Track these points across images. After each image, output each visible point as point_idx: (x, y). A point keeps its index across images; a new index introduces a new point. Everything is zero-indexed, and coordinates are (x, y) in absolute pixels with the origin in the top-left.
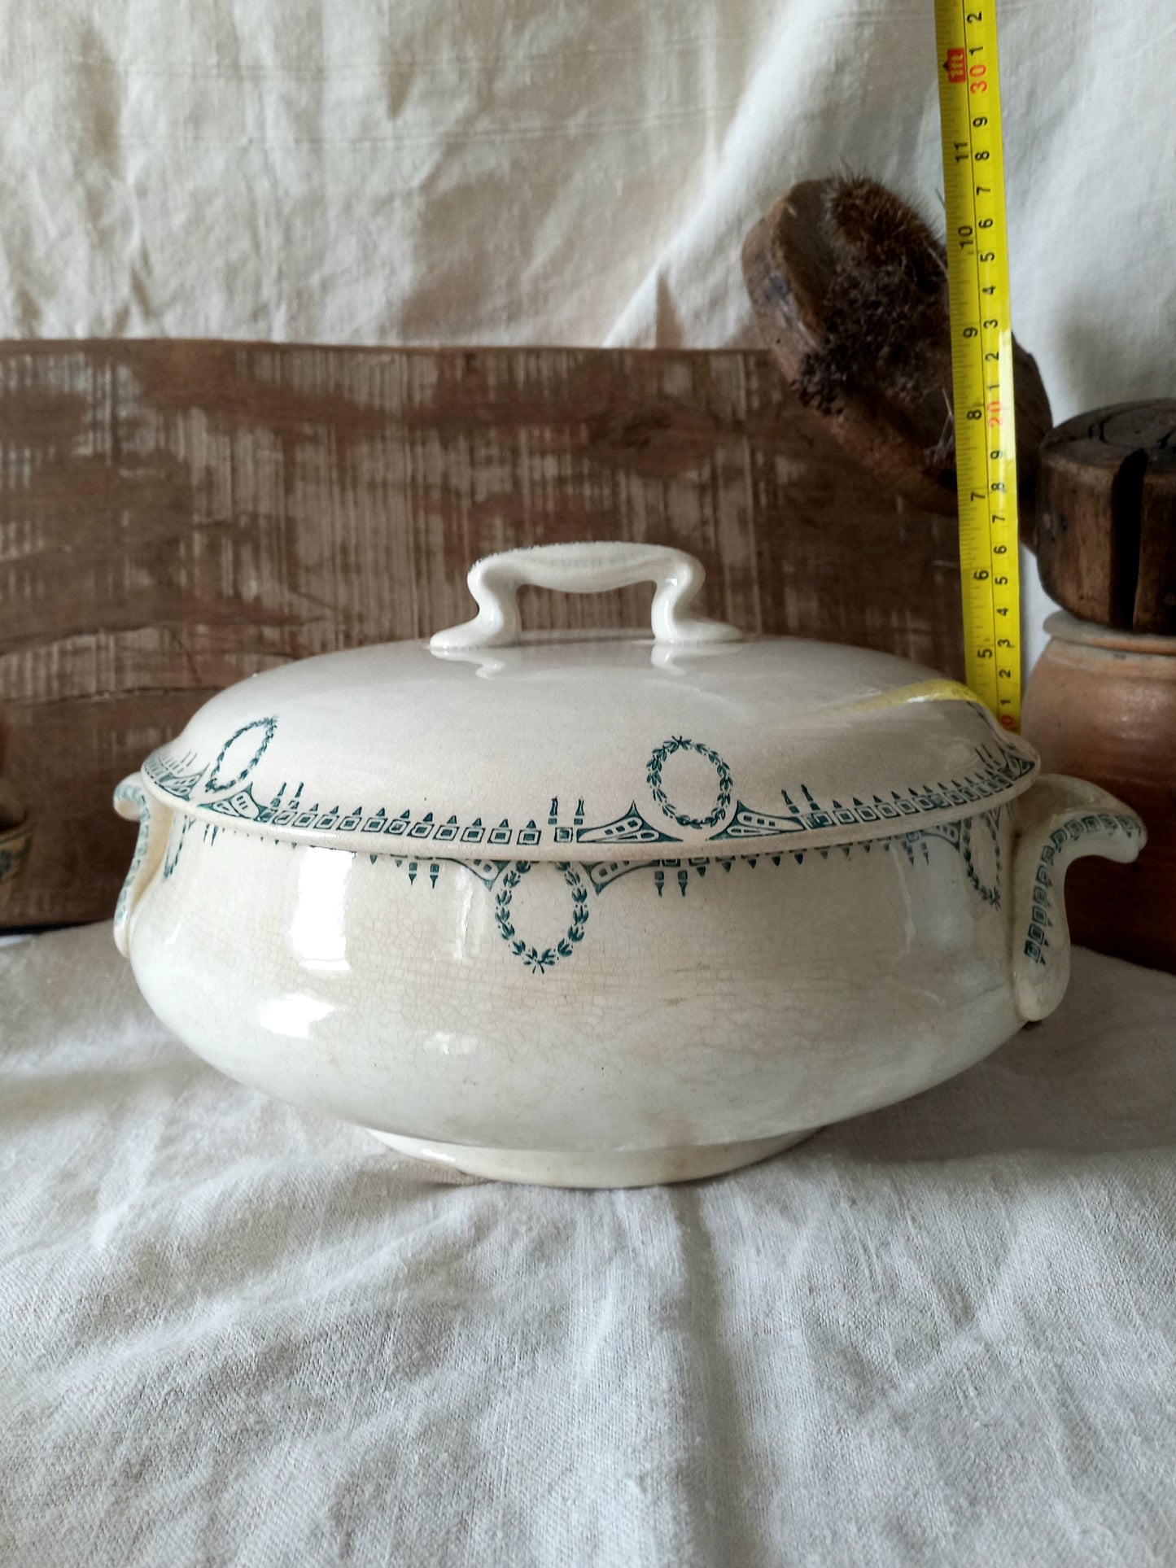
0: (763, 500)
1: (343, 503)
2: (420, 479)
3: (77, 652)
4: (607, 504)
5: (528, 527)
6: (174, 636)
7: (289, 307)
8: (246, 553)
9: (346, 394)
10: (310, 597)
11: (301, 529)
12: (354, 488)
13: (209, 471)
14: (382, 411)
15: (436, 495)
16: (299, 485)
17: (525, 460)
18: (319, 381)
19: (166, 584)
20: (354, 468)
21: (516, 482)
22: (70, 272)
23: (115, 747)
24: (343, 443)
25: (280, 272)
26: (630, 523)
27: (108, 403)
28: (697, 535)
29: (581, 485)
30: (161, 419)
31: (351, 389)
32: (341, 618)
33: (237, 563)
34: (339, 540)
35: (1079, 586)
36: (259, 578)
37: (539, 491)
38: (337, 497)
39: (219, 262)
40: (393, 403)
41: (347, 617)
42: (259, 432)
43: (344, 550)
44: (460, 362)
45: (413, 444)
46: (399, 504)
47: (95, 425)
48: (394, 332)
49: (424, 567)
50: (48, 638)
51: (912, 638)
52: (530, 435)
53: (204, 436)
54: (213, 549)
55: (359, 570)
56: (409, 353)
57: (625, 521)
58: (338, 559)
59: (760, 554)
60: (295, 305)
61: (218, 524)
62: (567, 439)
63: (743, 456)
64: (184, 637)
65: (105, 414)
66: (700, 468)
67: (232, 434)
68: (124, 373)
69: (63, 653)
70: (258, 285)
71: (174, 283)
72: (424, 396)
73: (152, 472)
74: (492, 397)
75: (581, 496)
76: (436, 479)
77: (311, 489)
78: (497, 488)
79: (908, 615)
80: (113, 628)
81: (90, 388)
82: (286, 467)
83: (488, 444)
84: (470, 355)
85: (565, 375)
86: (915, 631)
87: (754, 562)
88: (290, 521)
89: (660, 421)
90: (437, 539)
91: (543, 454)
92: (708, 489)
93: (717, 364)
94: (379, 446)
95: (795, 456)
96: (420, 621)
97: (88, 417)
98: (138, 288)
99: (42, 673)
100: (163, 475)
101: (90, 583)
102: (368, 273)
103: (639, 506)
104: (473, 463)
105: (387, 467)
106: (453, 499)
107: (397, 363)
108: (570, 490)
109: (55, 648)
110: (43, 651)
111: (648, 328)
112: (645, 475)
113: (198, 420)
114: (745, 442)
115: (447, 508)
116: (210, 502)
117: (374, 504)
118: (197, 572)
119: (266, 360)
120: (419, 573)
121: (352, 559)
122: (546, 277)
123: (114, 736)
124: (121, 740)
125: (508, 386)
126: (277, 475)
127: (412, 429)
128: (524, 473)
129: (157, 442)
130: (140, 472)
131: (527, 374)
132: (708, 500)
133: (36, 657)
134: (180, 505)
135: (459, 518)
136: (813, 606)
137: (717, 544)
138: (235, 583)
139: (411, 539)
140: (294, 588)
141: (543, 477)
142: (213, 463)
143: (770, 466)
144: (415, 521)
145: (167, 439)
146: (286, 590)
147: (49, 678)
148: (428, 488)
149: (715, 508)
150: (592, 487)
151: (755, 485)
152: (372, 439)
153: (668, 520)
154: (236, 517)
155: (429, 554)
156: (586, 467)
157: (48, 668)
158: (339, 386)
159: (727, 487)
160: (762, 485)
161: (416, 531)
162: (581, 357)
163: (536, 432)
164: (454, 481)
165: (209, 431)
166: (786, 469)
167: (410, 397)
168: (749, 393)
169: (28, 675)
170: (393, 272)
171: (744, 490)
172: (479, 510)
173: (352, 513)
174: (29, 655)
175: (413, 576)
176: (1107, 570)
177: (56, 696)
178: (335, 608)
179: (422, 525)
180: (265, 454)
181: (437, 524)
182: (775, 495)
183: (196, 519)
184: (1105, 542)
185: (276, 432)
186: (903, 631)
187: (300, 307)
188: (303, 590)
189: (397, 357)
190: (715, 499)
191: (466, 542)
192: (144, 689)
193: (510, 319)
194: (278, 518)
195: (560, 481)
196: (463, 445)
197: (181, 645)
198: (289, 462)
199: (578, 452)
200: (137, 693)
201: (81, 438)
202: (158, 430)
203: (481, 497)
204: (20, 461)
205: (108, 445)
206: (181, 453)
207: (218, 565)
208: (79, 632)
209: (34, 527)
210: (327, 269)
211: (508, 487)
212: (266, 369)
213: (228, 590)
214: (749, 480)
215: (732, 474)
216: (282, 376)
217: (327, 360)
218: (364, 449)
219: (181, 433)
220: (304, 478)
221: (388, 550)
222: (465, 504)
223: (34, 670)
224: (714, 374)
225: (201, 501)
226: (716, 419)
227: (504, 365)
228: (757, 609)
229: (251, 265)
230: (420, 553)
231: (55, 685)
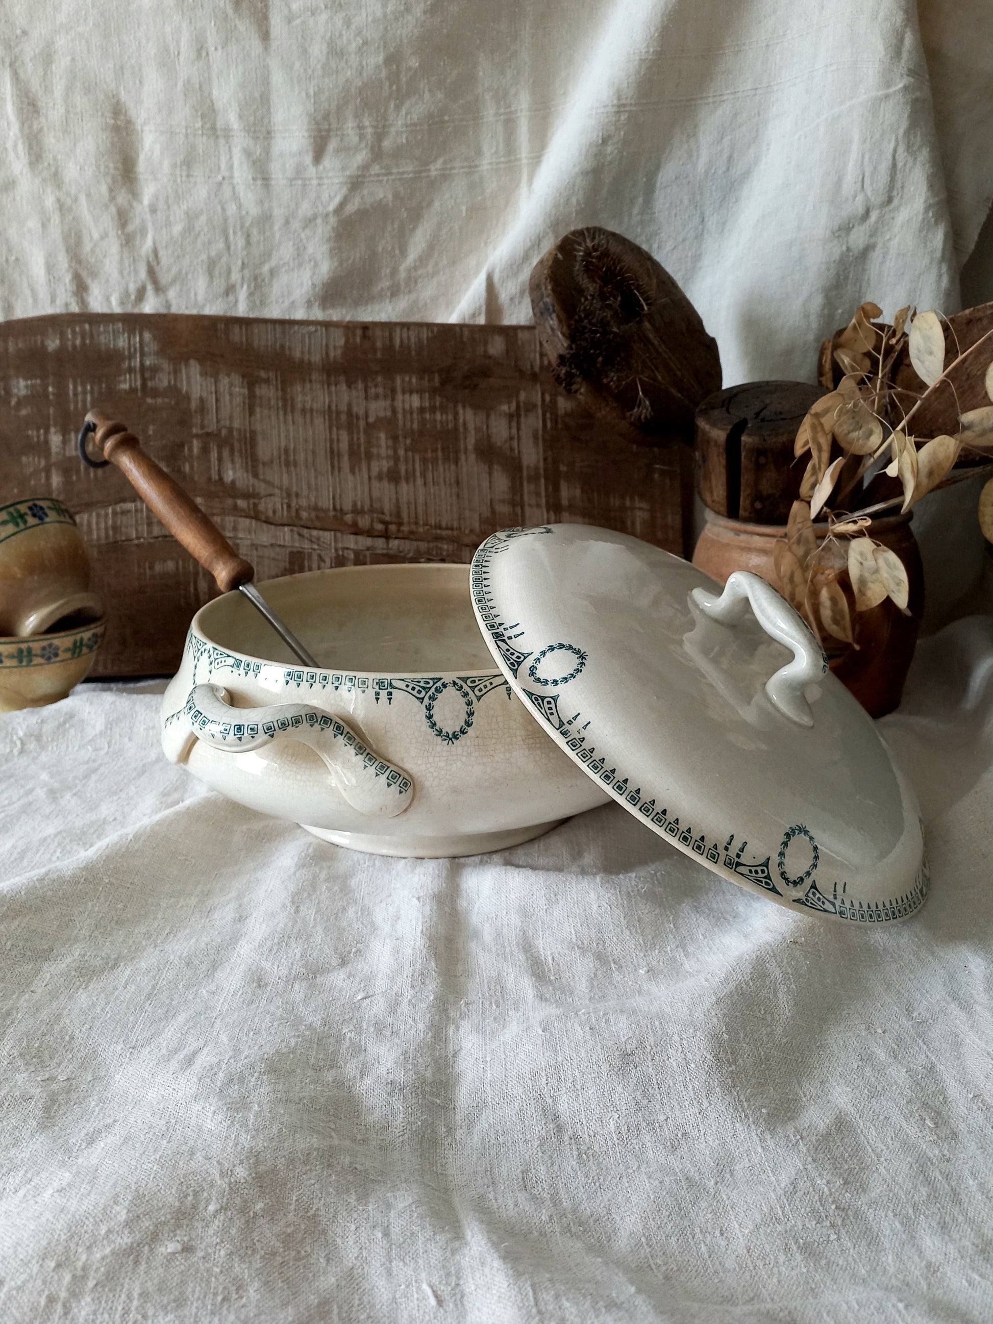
0: (549, 425)
1: (285, 422)
2: (334, 407)
3: (124, 513)
4: (450, 426)
5: (401, 439)
7: (249, 287)
8: (226, 453)
9: (287, 352)
10: (264, 481)
11: (259, 438)
12: (293, 412)
13: (201, 399)
14: (310, 363)
15: (344, 417)
16: (258, 410)
17: (399, 397)
18: (270, 344)
20: (293, 399)
21: (394, 411)
22: (107, 262)
23: (148, 572)
24: (285, 385)
25: (243, 264)
26: (465, 438)
27: (138, 355)
28: (507, 446)
29: (434, 413)
30: (171, 367)
31: (290, 348)
32: (284, 495)
33: (220, 459)
34: (283, 445)
36: (234, 469)
37: (408, 416)
38: (281, 417)
39: (204, 257)
40: (316, 358)
41: (289, 495)
42: (233, 375)
43: (286, 451)
44: (359, 332)
45: (329, 385)
46: (320, 423)
47: (131, 370)
48: (317, 304)
49: (336, 463)
50: (105, 504)
51: (639, 513)
52: (403, 380)
53: (198, 376)
54: (205, 450)
55: (295, 464)
56: (327, 325)
57: (462, 436)
58: (283, 457)
59: (545, 459)
60: (253, 285)
61: (208, 434)
62: (426, 383)
63: (536, 396)
65: (137, 362)
66: (509, 403)
67: (215, 376)
68: (147, 336)
69: (115, 513)
70: (229, 272)
71: (174, 270)
72: (336, 354)
73: (166, 400)
74: (379, 355)
75: (435, 421)
76: (343, 407)
77: (266, 412)
78: (382, 414)
79: (637, 498)
81: (126, 346)
82: (249, 398)
83: (376, 386)
84: (366, 327)
85: (425, 342)
86: (640, 509)
87: (541, 464)
88: (253, 433)
89: (485, 373)
90: (344, 446)
91: (411, 393)
92: (514, 417)
93: (522, 336)
94: (308, 386)
96: (334, 498)
97: (126, 365)
98: (151, 272)
99: (102, 526)
100: (173, 402)
102: (300, 265)
103: (471, 426)
104: (366, 398)
105: (313, 400)
106: (355, 421)
107: (319, 332)
108: (428, 416)
109: (110, 510)
110: (103, 512)
111: (481, 307)
112: (476, 407)
113: (195, 368)
114: (538, 387)
115: (351, 426)
116: (202, 421)
117: (305, 423)
118: (196, 464)
119: (236, 329)
120: (333, 467)
121: (291, 458)
122: (415, 268)
123: (147, 565)
124: (152, 567)
125: (389, 348)
126: (244, 403)
127: (329, 375)
128: (399, 404)
129: (169, 382)
130: (159, 400)
131: (402, 340)
132: (514, 424)
133: (98, 516)
134: (184, 422)
135: (358, 433)
136: (578, 492)
137: (520, 453)
138: (219, 473)
139: (328, 446)
140: (256, 475)
141: (411, 407)
142: (205, 395)
143: (554, 402)
144: (331, 434)
145: (176, 379)
146: (250, 475)
147: (106, 529)
148: (338, 413)
149: (518, 429)
150: (442, 414)
151: (544, 415)
152: (303, 381)
153: (489, 436)
154: (220, 431)
155: (339, 455)
156: (438, 401)
157: (106, 523)
158: (282, 347)
159: (526, 416)
160: (548, 415)
161: (331, 441)
162: (435, 329)
163: (407, 379)
164: (355, 409)
165: (201, 375)
166: (563, 405)
167: (327, 353)
169: (94, 526)
170: (316, 265)
171: (537, 418)
172: (370, 428)
173: (291, 428)
174: (94, 514)
175: (329, 469)
177: (111, 540)
178: (281, 489)
179: (335, 437)
180: (237, 390)
181: (344, 436)
182: (556, 422)
183: (194, 431)
185: (244, 376)
186: (633, 509)
187: (256, 286)
188: (261, 477)
189: (319, 328)
190: (518, 423)
191: (362, 449)
192: (164, 537)
193: (392, 296)
194: (245, 431)
195: (422, 410)
196: (360, 385)
198: (252, 396)
199: (434, 391)
200: (160, 540)
201: (122, 378)
202: (169, 373)
203: (371, 420)
204: (84, 392)
205: (139, 383)
206: (185, 389)
207: (209, 461)
208: (123, 500)
210: (273, 263)
211: (389, 414)
212: (237, 335)
213: (215, 477)
214: (540, 411)
215: (530, 408)
216: (247, 340)
217: (275, 329)
218: (298, 387)
219: (184, 376)
220: (261, 406)
221: (314, 452)
222: (362, 423)
223: (97, 523)
224: (520, 342)
225: (197, 420)
226: (521, 371)
227: (387, 334)
228: (543, 493)
229: (224, 259)
230: (334, 455)
231: (111, 533)
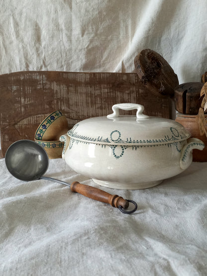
0: (138, 96)
2: (87, 92)
3: (39, 117)
4: (114, 96)
5: (103, 99)
8: (62, 103)
10: (71, 109)
11: (70, 99)
12: (78, 94)
14: (81, 82)
15: (89, 94)
17: (102, 89)
18: (72, 78)
19: (51, 107)
20: (77, 90)
21: (101, 93)
22: (34, 60)
24: (76, 87)
25: (65, 60)
27: (42, 81)
29: (111, 93)
30: (50, 83)
31: (77, 79)
32: (76, 113)
35: (179, 108)
36: (64, 106)
37: (105, 94)
38: (75, 95)
39: (56, 59)
40: (83, 81)
42: (64, 85)
43: (76, 102)
45: (86, 87)
46: (84, 96)
47: (40, 84)
48: (82, 69)
49: (88, 105)
50: (34, 115)
54: (57, 102)
55: (78, 105)
56: (85, 73)
57: (117, 98)
58: (75, 104)
60: (67, 65)
61: (58, 99)
62: (109, 86)
63: (134, 89)
66: (128, 91)
68: (44, 76)
69: (36, 117)
70: (62, 62)
71: (49, 62)
74: (98, 80)
75: (111, 95)
76: (89, 92)
78: (98, 94)
80: (43, 114)
81: (39, 79)
83: (97, 87)
84: (94, 74)
85: (108, 77)
89: (122, 84)
90: (90, 101)
91: (105, 88)
92: (129, 94)
93: (131, 75)
95: (142, 89)
96: (87, 113)
98: (44, 62)
99: (34, 120)
100: (50, 91)
101: (40, 107)
102: (78, 60)
103: (119, 96)
104: (95, 90)
105: (82, 90)
108: (109, 94)
111: (120, 69)
112: (120, 92)
113: (55, 83)
114: (135, 87)
115: (91, 96)
117: (80, 96)
118: (55, 106)
119: (64, 74)
122: (105, 61)
125: (100, 78)
126: (66, 91)
127: (86, 85)
128: (102, 91)
129: (49, 87)
130: (47, 91)
131: (103, 77)
134: (53, 96)
135: (93, 98)
138: (61, 107)
140: (69, 108)
141: (105, 92)
142: (57, 90)
143: (139, 91)
144: (86, 98)
149: (130, 97)
151: (136, 93)
152: (80, 86)
153: (123, 98)
154: (61, 98)
155: (89, 103)
156: (111, 90)
158: (75, 78)
159: (132, 94)
161: (87, 100)
162: (111, 74)
163: (104, 85)
164: (92, 92)
165: (56, 85)
166: (141, 91)
167: (86, 80)
168: (135, 80)
169: (32, 120)
170: (82, 60)
172: (96, 97)
173: (77, 97)
174: (32, 117)
175: (86, 106)
178: (75, 111)
180: (65, 88)
181: (90, 99)
183: (55, 98)
185: (66, 85)
186: (158, 115)
189: (83, 74)
191: (94, 102)
194: (67, 98)
195: (108, 92)
196: (93, 87)
198: (68, 90)
199: (110, 88)
201: (38, 86)
202: (49, 85)
203: (96, 95)
204: (29, 89)
205: (42, 87)
206: (53, 88)
207: (58, 105)
208: (39, 114)
209: (32, 99)
210: (72, 60)
212: (65, 76)
215: (133, 92)
216: (67, 77)
217: (73, 74)
218: (79, 88)
219: (52, 85)
220: (70, 92)
221: (83, 103)
222: (94, 96)
224: (130, 77)
225: (56, 95)
226: (131, 83)
227: (99, 75)
229: (61, 59)
230: (87, 103)
231: (35, 122)
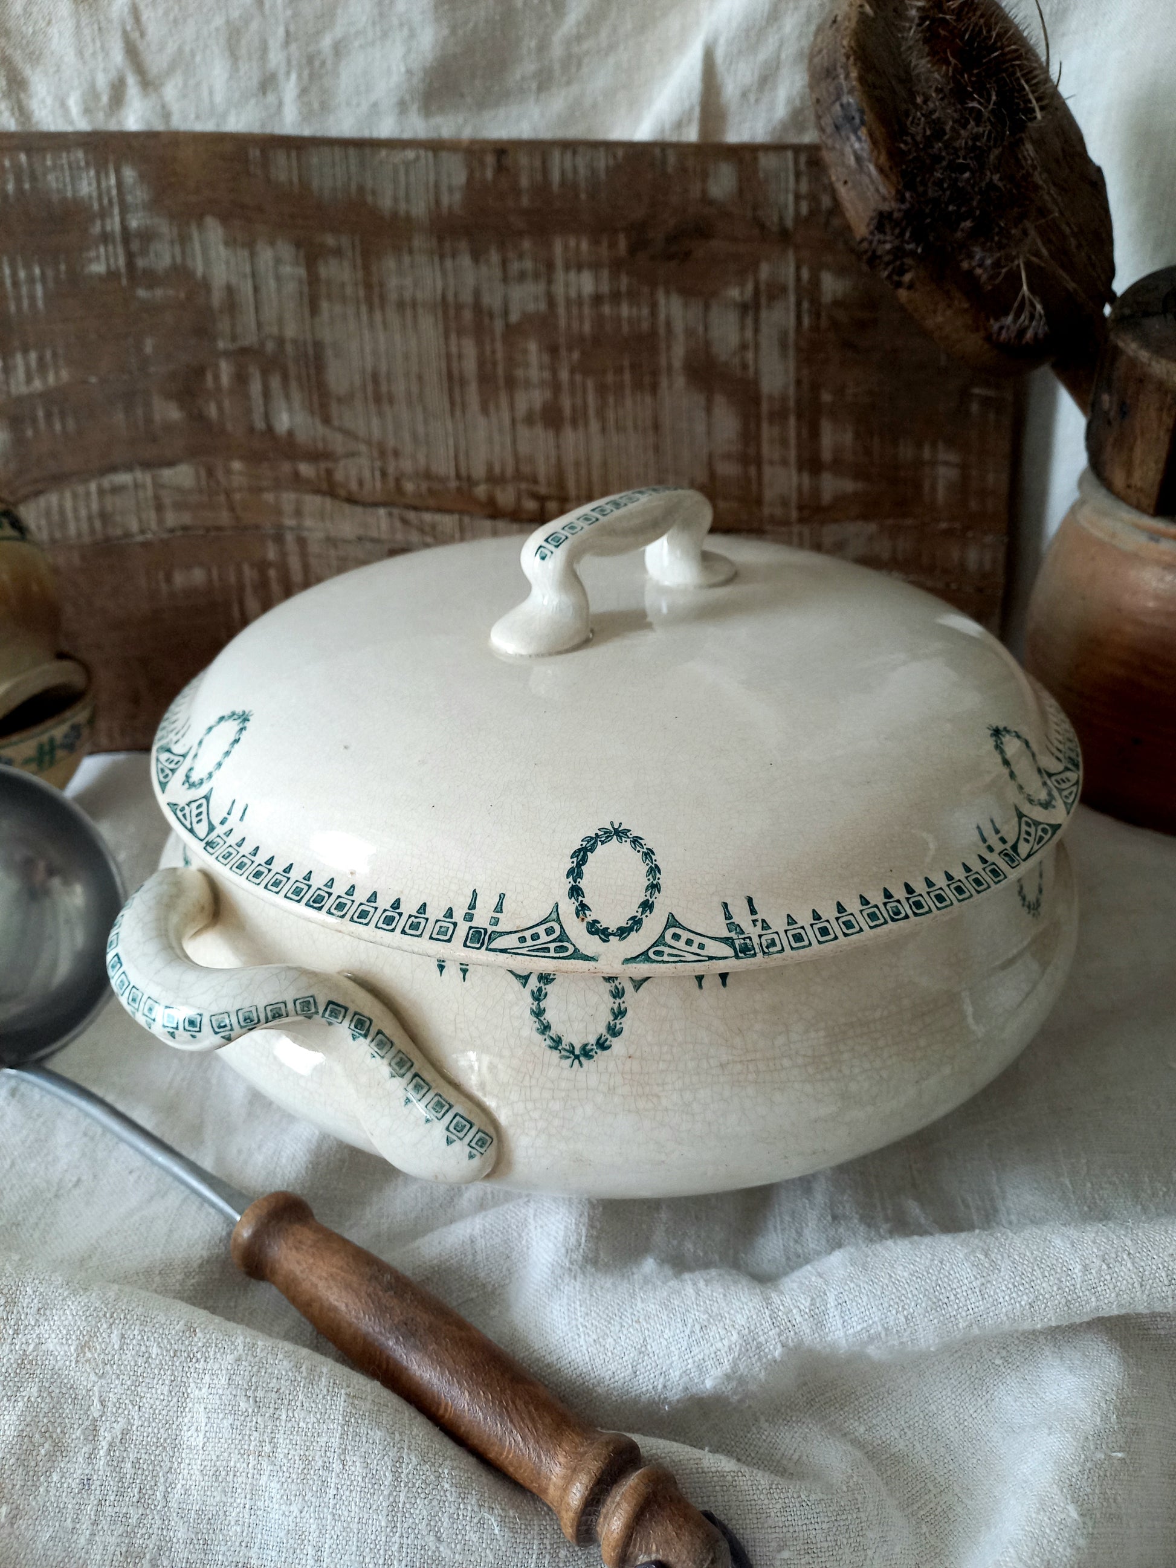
0: (806, 321)
1: (372, 325)
2: (450, 298)
3: (116, 490)
4: (645, 326)
5: (563, 352)
6: (210, 473)
7: (300, 77)
8: (275, 382)
9: (370, 199)
10: (341, 430)
11: (329, 353)
12: (382, 308)
13: (230, 290)
14: (408, 218)
15: (468, 315)
16: (324, 305)
17: (560, 275)
18: (339, 184)
19: (197, 418)
20: (381, 285)
21: (551, 302)
22: (53, 31)
23: (164, 586)
24: (368, 257)
25: (288, 33)
26: (669, 348)
27: (116, 211)
28: (736, 360)
29: (619, 304)
30: (175, 231)
31: (374, 193)
32: (376, 454)
33: (266, 394)
34: (369, 368)
35: (1129, 474)
36: (290, 410)
37: (575, 311)
38: (365, 317)
39: (219, 21)
40: (419, 208)
41: (383, 454)
42: (279, 243)
43: (375, 378)
44: (490, 159)
45: (442, 257)
46: (429, 326)
47: (106, 238)
48: (415, 107)
49: (458, 399)
50: (84, 475)
51: (942, 470)
52: (566, 247)
53: (221, 248)
54: (241, 379)
55: (391, 401)
56: (435, 146)
57: (663, 345)
58: (370, 388)
59: (799, 382)
60: (306, 72)
61: (244, 351)
62: (604, 251)
63: (787, 271)
64: (220, 474)
65: (114, 224)
66: (742, 285)
67: (250, 245)
68: (129, 174)
69: (101, 492)
70: (264, 49)
71: (171, 48)
72: (452, 200)
73: (171, 292)
74: (525, 201)
75: (619, 319)
76: (467, 297)
77: (338, 309)
78: (531, 307)
79: (941, 446)
80: (147, 465)
81: (95, 194)
82: (310, 284)
83: (521, 257)
84: (502, 150)
85: (603, 176)
86: (946, 463)
87: (792, 391)
88: (318, 345)
89: (702, 230)
90: (470, 366)
91: (580, 268)
92: (749, 309)
93: (767, 162)
94: (407, 259)
95: (841, 271)
96: (456, 457)
97: (96, 229)
98: (132, 52)
99: (83, 513)
100: (182, 295)
101: (119, 417)
102: (385, 35)
103: (679, 326)
104: (505, 280)
105: (416, 285)
106: (486, 320)
107: (423, 161)
108: (607, 309)
109: (93, 487)
110: (80, 489)
111: (692, 108)
112: (687, 293)
113: (214, 231)
114: (791, 256)
115: (480, 331)
116: (233, 326)
117: (404, 326)
118: (227, 404)
119: (281, 158)
120: (452, 404)
121: (384, 389)
122: (579, 38)
123: (161, 576)
124: (169, 579)
125: (542, 188)
126: (301, 293)
127: (441, 239)
128: (559, 290)
129: (173, 257)
130: (159, 293)
131: (563, 173)
132: (749, 321)
133: (75, 496)
134: (203, 331)
135: (493, 340)
136: (848, 437)
137: (757, 372)
138: (267, 416)
139: (444, 365)
140: (326, 420)
141: (579, 296)
142: (234, 281)
143: (815, 282)
144: (447, 345)
145: (183, 253)
146: (318, 421)
147: (90, 518)
148: (459, 307)
149: (756, 330)
150: (631, 306)
151: (799, 304)
152: (397, 249)
153: (708, 344)
154: (262, 344)
155: (463, 382)
156: (624, 281)
157: (88, 507)
158: (361, 189)
159: (769, 307)
160: (806, 305)
161: (448, 356)
162: (620, 153)
163: (572, 243)
164: (486, 300)
165: (226, 244)
166: (832, 286)
167: (438, 202)
168: (798, 197)
169: (70, 514)
170: (412, 35)
171: (787, 309)
172: (512, 332)
173: (382, 337)
174: (68, 495)
175: (447, 406)
176: (1161, 466)
177: (99, 536)
178: (369, 443)
179: (454, 350)
180: (287, 270)
181: (470, 349)
182: (818, 315)
183: (221, 345)
184: (1165, 438)
185: (298, 245)
186: (933, 463)
187: (311, 76)
188: (336, 423)
189: (422, 152)
190: (756, 321)
191: (500, 370)
192: (185, 528)
193: (540, 89)
194: (305, 344)
195: (597, 299)
196: (495, 257)
197: (218, 483)
198: (313, 279)
199: (617, 266)
200: (179, 533)
201: (92, 254)
202: (172, 242)
203: (514, 318)
204: (31, 280)
205: (122, 261)
206: (200, 271)
207: (247, 397)
208: (113, 469)
209: (55, 355)
210: (338, 31)
211: (543, 306)
212: (283, 168)
213: (260, 425)
214: (792, 298)
215: (776, 292)
216: (300, 177)
217: (347, 158)
218: (390, 263)
219: (197, 246)
220: (329, 297)
221: (420, 378)
222: (499, 326)
223: (75, 510)
224: (761, 175)
225: (224, 325)
226: (762, 227)
227: (538, 163)
228: (793, 441)
229: (254, 26)
230: (453, 381)
231: (98, 524)
